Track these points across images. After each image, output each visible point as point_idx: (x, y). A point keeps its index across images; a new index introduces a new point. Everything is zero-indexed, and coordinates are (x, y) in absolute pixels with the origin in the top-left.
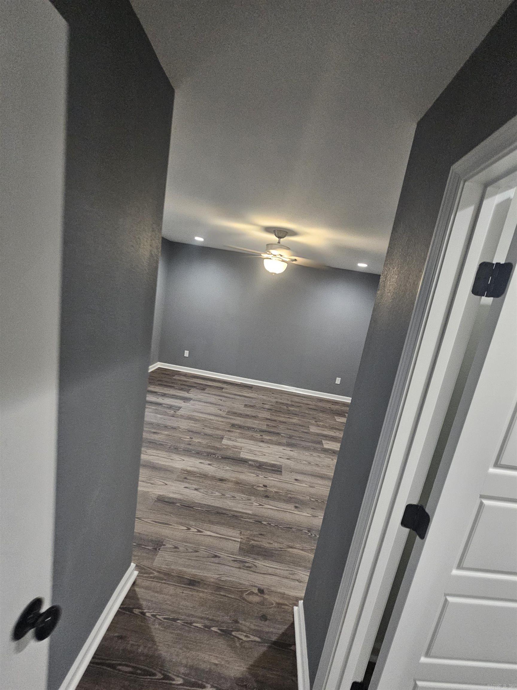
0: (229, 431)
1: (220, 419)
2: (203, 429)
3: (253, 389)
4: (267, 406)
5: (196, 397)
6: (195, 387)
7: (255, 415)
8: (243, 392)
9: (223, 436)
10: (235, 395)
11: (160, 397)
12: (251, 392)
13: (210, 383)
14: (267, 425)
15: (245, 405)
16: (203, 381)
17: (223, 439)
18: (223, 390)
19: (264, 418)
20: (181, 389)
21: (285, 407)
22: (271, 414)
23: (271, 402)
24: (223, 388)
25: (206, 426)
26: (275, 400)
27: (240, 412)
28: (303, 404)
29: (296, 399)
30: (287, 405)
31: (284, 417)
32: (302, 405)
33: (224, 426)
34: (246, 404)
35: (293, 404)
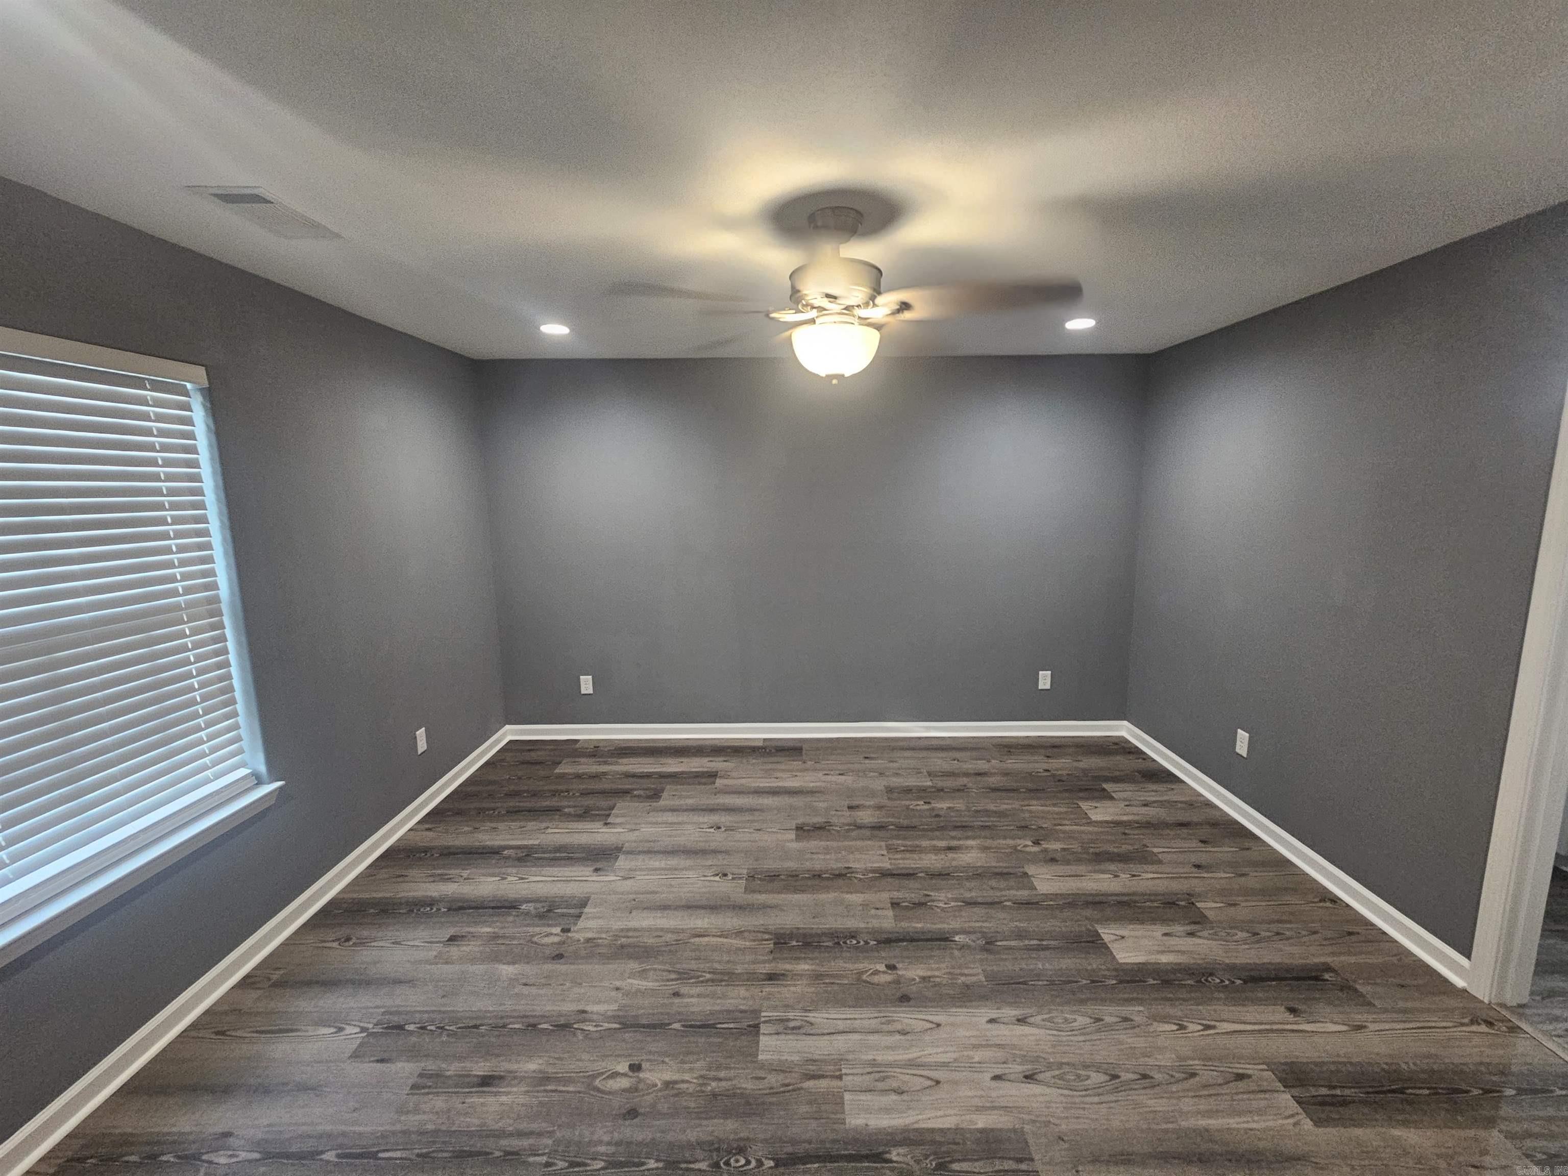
0: (772, 977)
1: (731, 921)
2: (676, 994)
3: (804, 757)
4: (866, 817)
5: (633, 836)
6: (626, 792)
7: (840, 865)
8: (779, 774)
9: (756, 1012)
10: (758, 792)
11: (510, 870)
12: (801, 771)
13: (673, 765)
14: (895, 905)
15: (799, 828)
16: (650, 760)
17: (758, 1033)
18: (719, 782)
19: (873, 871)
20: (585, 815)
21: (921, 805)
22: (889, 848)
23: (873, 794)
24: (712, 775)
25: (684, 976)
26: (879, 784)
27: (791, 865)
28: (967, 775)
29: (940, 762)
30: (922, 793)
31: (936, 850)
32: (965, 780)
33: (748, 958)
34: (800, 821)
35: (940, 784)
